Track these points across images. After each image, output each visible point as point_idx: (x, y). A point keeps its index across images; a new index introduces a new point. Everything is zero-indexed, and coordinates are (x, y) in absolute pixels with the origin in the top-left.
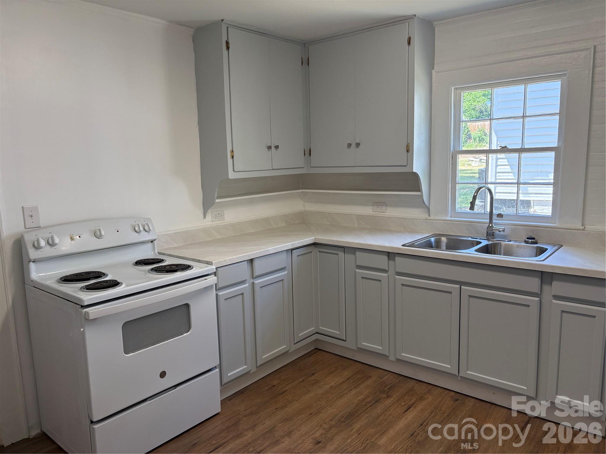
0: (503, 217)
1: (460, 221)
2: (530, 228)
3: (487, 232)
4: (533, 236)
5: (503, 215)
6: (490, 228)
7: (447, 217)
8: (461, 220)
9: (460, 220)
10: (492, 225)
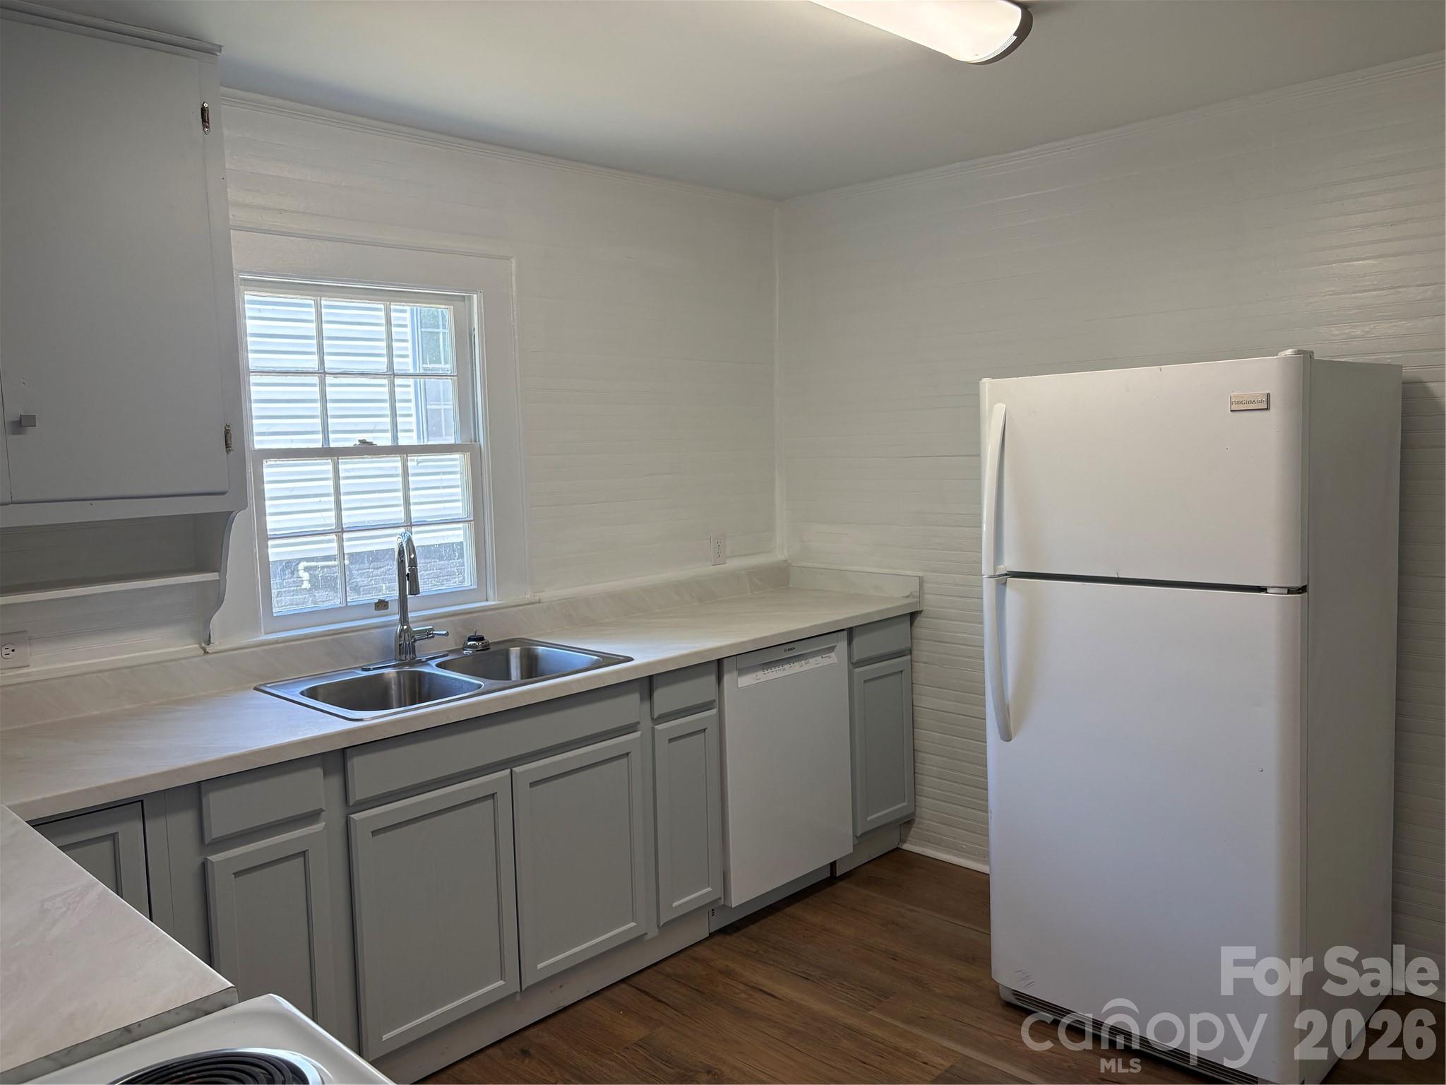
0: (388, 608)
1: (306, 637)
2: (461, 617)
3: (400, 645)
4: (479, 634)
5: (387, 602)
6: (406, 635)
7: (259, 636)
8: (309, 634)
9: (306, 635)
10: (409, 627)
